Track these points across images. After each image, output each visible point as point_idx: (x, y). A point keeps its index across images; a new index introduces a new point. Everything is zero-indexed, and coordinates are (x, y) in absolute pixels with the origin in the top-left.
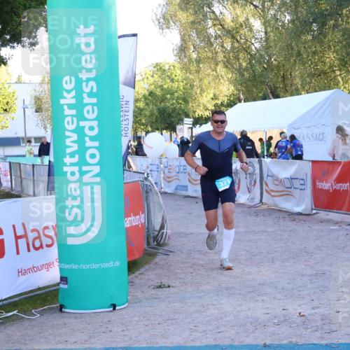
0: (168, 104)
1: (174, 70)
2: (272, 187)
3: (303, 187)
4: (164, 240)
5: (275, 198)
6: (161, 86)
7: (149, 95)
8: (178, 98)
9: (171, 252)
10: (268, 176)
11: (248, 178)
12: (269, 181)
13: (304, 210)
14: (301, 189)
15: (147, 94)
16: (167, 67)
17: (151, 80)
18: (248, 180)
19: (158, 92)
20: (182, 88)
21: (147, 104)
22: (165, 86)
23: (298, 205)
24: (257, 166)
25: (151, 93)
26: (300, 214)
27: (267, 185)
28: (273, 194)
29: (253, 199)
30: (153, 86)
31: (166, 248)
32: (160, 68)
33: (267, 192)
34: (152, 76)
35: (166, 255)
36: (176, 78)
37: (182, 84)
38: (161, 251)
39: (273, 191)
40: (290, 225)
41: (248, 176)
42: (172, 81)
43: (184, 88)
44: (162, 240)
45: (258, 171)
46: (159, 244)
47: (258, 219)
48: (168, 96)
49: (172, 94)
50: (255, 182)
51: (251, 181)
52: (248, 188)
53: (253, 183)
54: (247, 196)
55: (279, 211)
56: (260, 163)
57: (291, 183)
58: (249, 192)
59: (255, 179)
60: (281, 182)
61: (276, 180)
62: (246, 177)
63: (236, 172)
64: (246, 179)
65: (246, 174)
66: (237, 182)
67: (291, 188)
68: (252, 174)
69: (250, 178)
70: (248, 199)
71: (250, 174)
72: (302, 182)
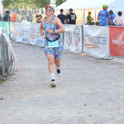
3: (104, 43)
5: (89, 49)
10: (86, 35)
11: (76, 37)
13: (105, 57)
14: (103, 44)
18: (76, 38)
23: (102, 54)
26: (102, 59)
27: (85, 41)
29: (78, 49)
41: (76, 35)
47: (77, 61)
50: (79, 39)
51: (77, 38)
52: (76, 43)
54: (75, 48)
55: (91, 56)
56: (82, 28)
57: (98, 40)
58: (76, 45)
59: (80, 37)
60: (92, 39)
61: (89, 38)
62: (75, 36)
63: (69, 33)
64: (75, 37)
65: (75, 34)
66: (70, 39)
67: (98, 43)
68: (78, 34)
69: (77, 36)
70: (76, 49)
71: (77, 34)
72: (104, 39)
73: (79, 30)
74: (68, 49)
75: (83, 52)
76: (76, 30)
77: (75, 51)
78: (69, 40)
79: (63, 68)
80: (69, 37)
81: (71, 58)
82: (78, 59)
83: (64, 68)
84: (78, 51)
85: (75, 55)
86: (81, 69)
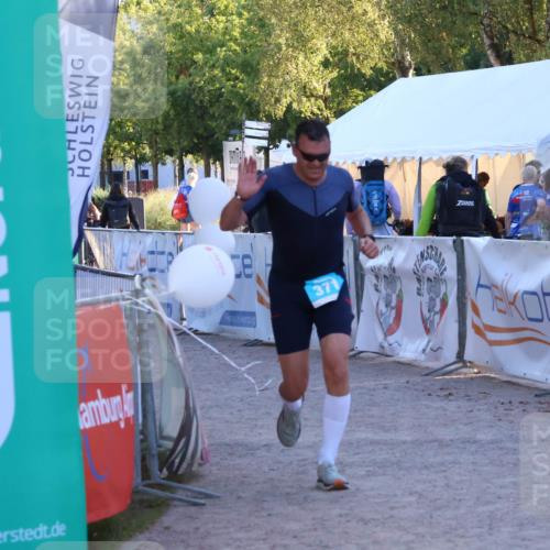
2: (490, 317)
4: (191, 465)
5: (497, 349)
9: (208, 496)
10: (479, 285)
11: (424, 291)
12: (483, 299)
18: (426, 298)
24: (450, 259)
27: (476, 310)
28: (491, 336)
29: (437, 350)
31: (194, 486)
33: (478, 331)
35: (195, 504)
38: (180, 495)
39: (493, 329)
41: (425, 286)
44: (185, 465)
45: (451, 272)
46: (174, 476)
47: (451, 406)
50: (444, 304)
51: (432, 300)
52: (424, 321)
53: (438, 308)
54: (422, 342)
56: (460, 250)
57: (544, 307)
58: (428, 331)
59: (445, 294)
60: (513, 303)
61: (497, 298)
62: (419, 289)
63: (390, 276)
64: (419, 294)
65: (419, 280)
66: (393, 304)
67: (541, 320)
68: (436, 281)
69: (429, 291)
70: (424, 351)
71: (429, 279)
73: (441, 263)
74: (382, 347)
75: (464, 362)
76: (425, 262)
77: (423, 357)
78: (387, 306)
79: (404, 442)
80: (388, 295)
81: (415, 393)
82: (450, 394)
83: (409, 439)
84: (437, 359)
85: (427, 375)
86: (492, 442)
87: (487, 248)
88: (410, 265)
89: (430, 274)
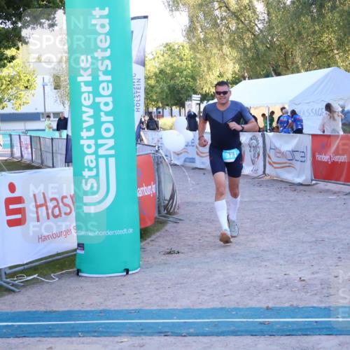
0: (178, 82)
1: (183, 49)
2: (274, 159)
3: (303, 159)
5: (278, 170)
6: (171, 65)
7: (160, 73)
8: (187, 76)
10: (271, 149)
11: (252, 150)
12: (272, 153)
13: (304, 181)
14: (301, 161)
15: (158, 72)
16: (176, 47)
17: (162, 59)
18: (253, 152)
19: (168, 70)
20: (190, 66)
21: (158, 82)
22: (175, 65)
23: (299, 176)
24: (260, 139)
25: (162, 71)
26: (300, 185)
27: (270, 157)
28: (275, 166)
29: (256, 170)
30: (163, 65)
32: (170, 48)
33: (270, 164)
34: (163, 55)
36: (185, 57)
37: (190, 62)
39: (275, 163)
40: (292, 195)
42: (181, 60)
43: (192, 67)
45: (261, 144)
48: (178, 74)
49: (182, 72)
50: (259, 155)
51: (255, 154)
52: (252, 160)
53: (256, 156)
54: (251, 168)
55: (282, 181)
56: (263, 136)
57: (293, 155)
58: (253, 164)
59: (259, 152)
60: (283, 155)
61: (277, 153)
64: (250, 151)
65: (250, 147)
67: (292, 160)
68: (256, 147)
70: (252, 170)
71: (253, 147)
72: (303, 154)
73: (257, 141)
75: (266, 174)
76: (252, 141)
77: (252, 173)
84: (257, 173)
85: (253, 179)
87: (273, 136)
88: (247, 142)
89: (254, 145)
